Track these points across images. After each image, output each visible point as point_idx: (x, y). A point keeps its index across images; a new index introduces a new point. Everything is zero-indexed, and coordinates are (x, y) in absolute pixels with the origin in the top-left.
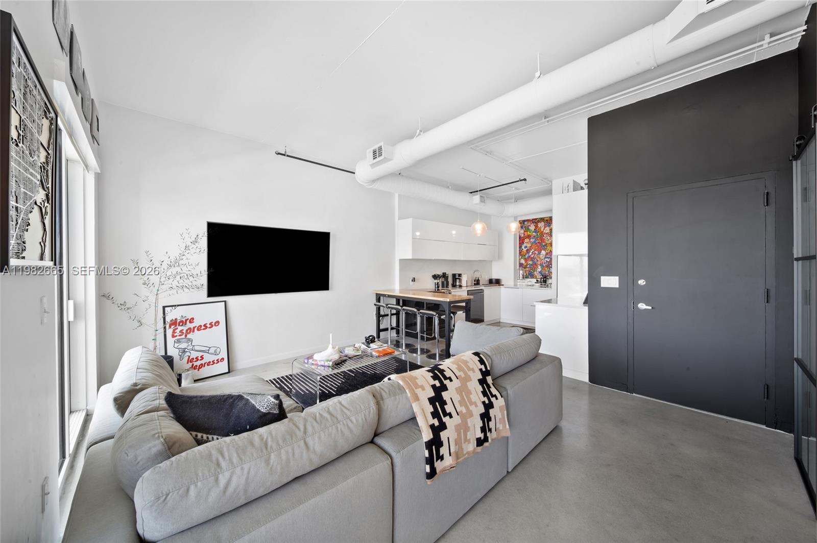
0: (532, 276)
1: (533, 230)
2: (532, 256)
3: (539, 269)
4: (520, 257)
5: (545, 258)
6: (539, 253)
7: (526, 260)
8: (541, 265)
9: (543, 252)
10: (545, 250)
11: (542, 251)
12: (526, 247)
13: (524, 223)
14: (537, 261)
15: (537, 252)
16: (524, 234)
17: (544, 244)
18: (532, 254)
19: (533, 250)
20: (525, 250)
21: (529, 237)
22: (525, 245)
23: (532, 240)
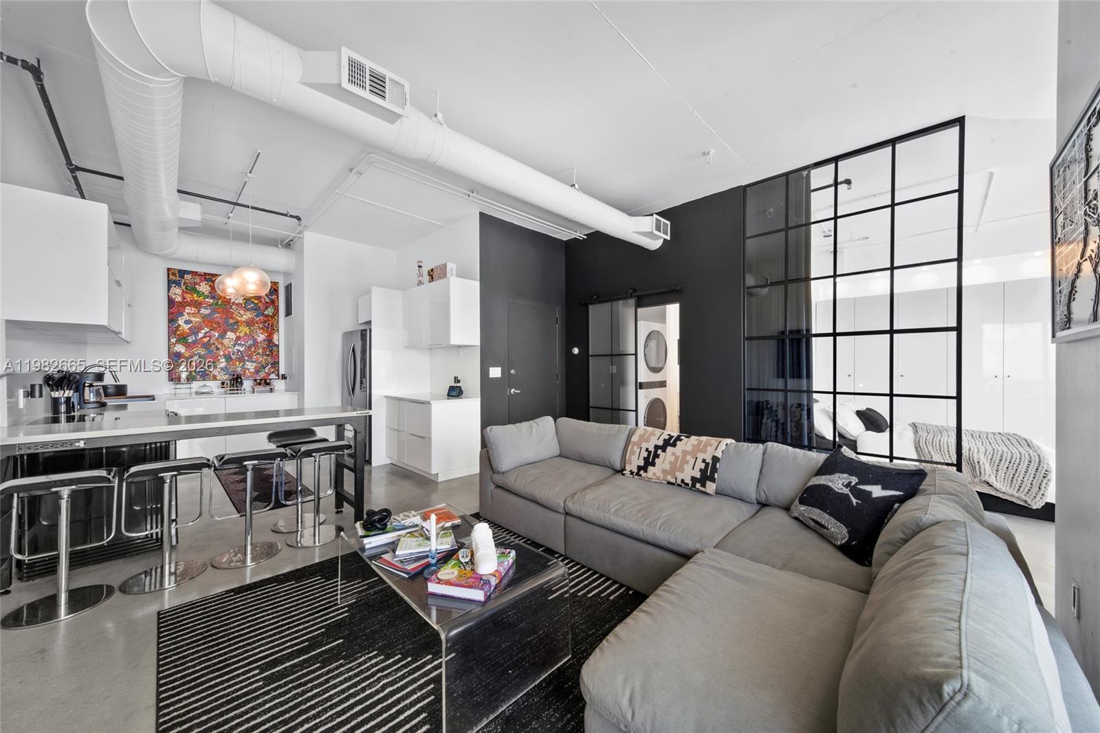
0: (205, 376)
1: (206, 293)
2: (206, 340)
3: (223, 363)
4: (173, 340)
5: (234, 346)
6: (223, 335)
7: (187, 345)
8: (228, 358)
9: (230, 335)
10: (234, 331)
11: (229, 333)
12: (187, 322)
13: (182, 277)
14: (218, 349)
15: (217, 334)
16: (184, 298)
17: (231, 321)
18: (205, 337)
19: (207, 330)
20: (186, 327)
21: (198, 305)
22: (186, 317)
23: (203, 311)
